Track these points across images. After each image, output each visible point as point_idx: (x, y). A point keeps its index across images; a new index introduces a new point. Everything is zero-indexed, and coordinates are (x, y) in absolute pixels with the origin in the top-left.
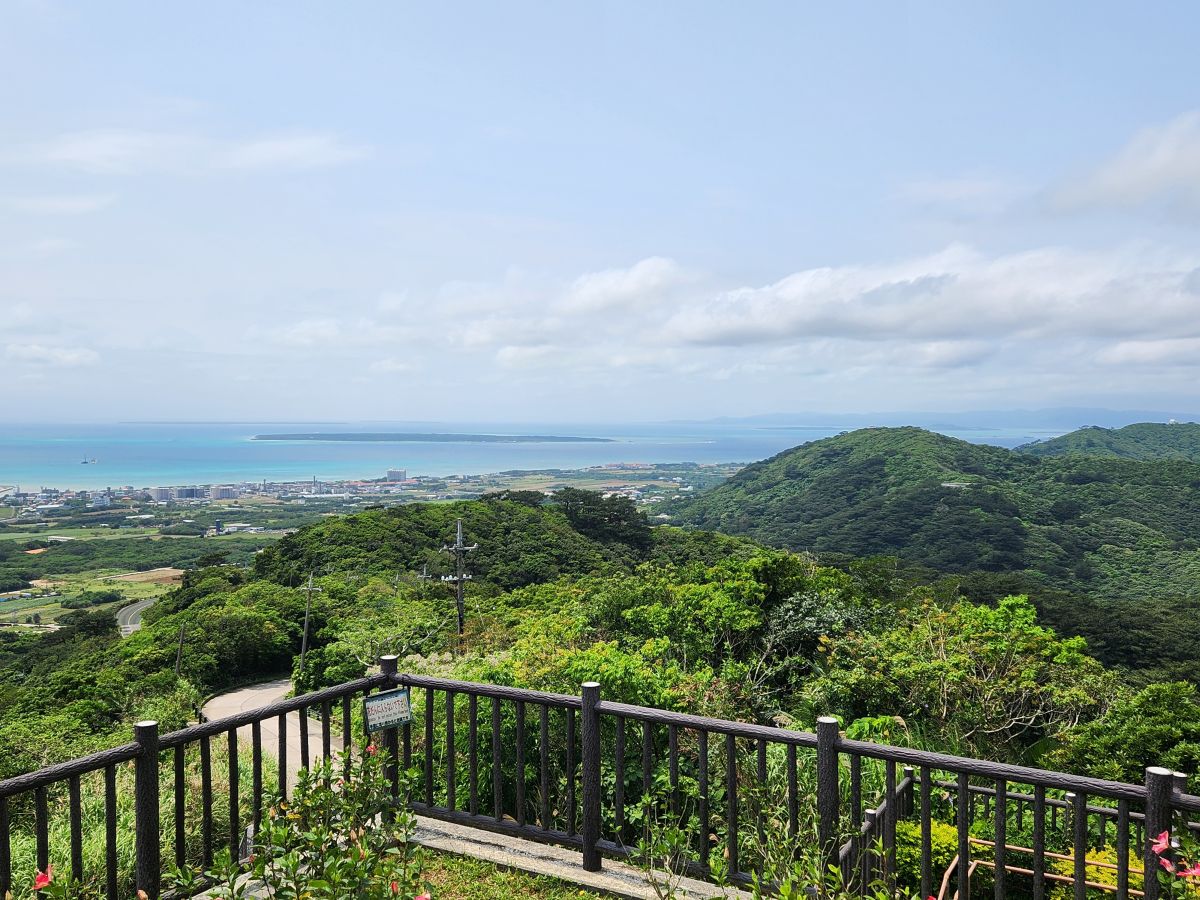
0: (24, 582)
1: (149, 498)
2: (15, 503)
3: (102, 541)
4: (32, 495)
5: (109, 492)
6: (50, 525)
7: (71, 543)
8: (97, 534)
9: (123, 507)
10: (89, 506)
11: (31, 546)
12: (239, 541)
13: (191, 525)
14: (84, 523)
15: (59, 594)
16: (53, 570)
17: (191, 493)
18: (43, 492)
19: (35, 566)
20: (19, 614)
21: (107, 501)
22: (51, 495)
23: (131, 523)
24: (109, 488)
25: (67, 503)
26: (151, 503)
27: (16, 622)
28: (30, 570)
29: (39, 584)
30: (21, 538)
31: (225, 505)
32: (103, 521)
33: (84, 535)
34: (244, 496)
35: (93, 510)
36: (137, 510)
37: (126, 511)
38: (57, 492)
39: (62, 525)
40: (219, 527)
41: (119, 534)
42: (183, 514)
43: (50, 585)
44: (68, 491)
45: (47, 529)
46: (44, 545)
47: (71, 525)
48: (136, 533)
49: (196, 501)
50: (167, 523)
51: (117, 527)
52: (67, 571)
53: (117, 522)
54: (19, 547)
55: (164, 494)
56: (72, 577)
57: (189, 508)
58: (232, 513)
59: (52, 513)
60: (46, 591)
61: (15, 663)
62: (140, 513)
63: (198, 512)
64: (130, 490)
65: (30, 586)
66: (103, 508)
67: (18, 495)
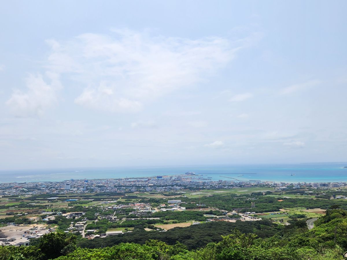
0: (278, 209)
1: (311, 186)
2: (274, 186)
3: (298, 199)
4: (278, 184)
5: (299, 184)
6: (284, 193)
7: (290, 199)
8: (297, 197)
9: (304, 189)
10: (294, 188)
11: (279, 199)
12: (342, 201)
13: (325, 195)
14: (293, 193)
15: (288, 214)
16: (285, 206)
17: (324, 185)
18: (281, 183)
19: (281, 205)
20: (277, 218)
21: (299, 187)
22: (283, 184)
23: (306, 194)
25: (288, 187)
26: (312, 188)
27: (277, 221)
28: (279, 206)
29: (282, 210)
30: (276, 197)
31: (336, 189)
32: (298, 192)
33: (293, 197)
34: (342, 186)
35: (295, 189)
36: (308, 190)
37: (305, 190)
38: (285, 183)
39: (287, 193)
40: (334, 196)
41: (303, 197)
42: (322, 192)
43: (285, 211)
44: (288, 183)
45: (283, 194)
46: (282, 199)
47: (289, 193)
48: (308, 197)
49: (326, 188)
50: (318, 194)
51: (302, 195)
52: (289, 207)
53: (302, 193)
54: (276, 199)
55: (316, 185)
56: (291, 209)
57: (324, 190)
58: (338, 192)
59: (284, 190)
60: (284, 213)
61: (278, 233)
62: (309, 191)
63: (327, 191)
64: (305, 184)
65: (279, 211)
66: (298, 189)
67: (274, 184)
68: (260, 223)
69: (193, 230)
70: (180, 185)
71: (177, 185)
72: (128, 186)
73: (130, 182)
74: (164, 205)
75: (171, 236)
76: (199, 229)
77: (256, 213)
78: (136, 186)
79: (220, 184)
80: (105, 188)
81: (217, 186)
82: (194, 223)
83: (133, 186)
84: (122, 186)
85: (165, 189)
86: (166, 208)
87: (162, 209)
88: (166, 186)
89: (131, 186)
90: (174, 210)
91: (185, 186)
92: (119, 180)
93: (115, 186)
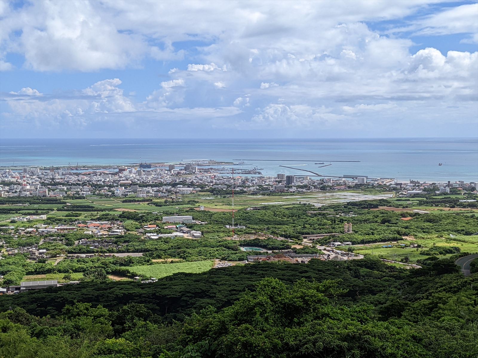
0: (400, 236)
1: (473, 189)
2: (395, 189)
3: (444, 215)
4: (405, 184)
5: (449, 185)
6: (415, 203)
7: (427, 215)
8: (441, 211)
9: (457, 194)
10: (437, 192)
11: (403, 215)
14: (434, 203)
16: (417, 231)
18: (411, 182)
19: (406, 228)
21: (448, 190)
22: (416, 185)
23: (461, 204)
24: (449, 182)
25: (425, 190)
26: (475, 192)
28: (403, 230)
29: (409, 239)
30: (398, 210)
32: (444, 202)
33: (434, 211)
35: (439, 195)
36: (466, 196)
37: (459, 196)
38: (419, 183)
39: (421, 204)
43: (415, 240)
44: (425, 183)
45: (413, 205)
46: (411, 215)
47: (426, 203)
48: (465, 211)
51: (453, 207)
52: (424, 232)
53: (454, 203)
54: (396, 215)
56: (427, 236)
59: (415, 195)
60: (412, 244)
61: (396, 284)
62: (468, 198)
64: (462, 184)
65: (403, 240)
66: (445, 194)
67: (397, 184)
68: (358, 265)
69: (215, 280)
70: (192, 185)
71: (183, 183)
72: (72, 184)
73: (78, 175)
74: (153, 227)
75: (166, 292)
76: (227, 278)
77: (353, 244)
78: (93, 185)
79: (279, 182)
80: (20, 187)
81: (272, 186)
82: (218, 264)
83: (84, 184)
84: (60, 184)
85: (158, 191)
86: (158, 232)
87: (149, 235)
88: (161, 184)
89: (79, 185)
90: (176, 236)
91: (202, 186)
92: (52, 169)
93: (43, 184)
